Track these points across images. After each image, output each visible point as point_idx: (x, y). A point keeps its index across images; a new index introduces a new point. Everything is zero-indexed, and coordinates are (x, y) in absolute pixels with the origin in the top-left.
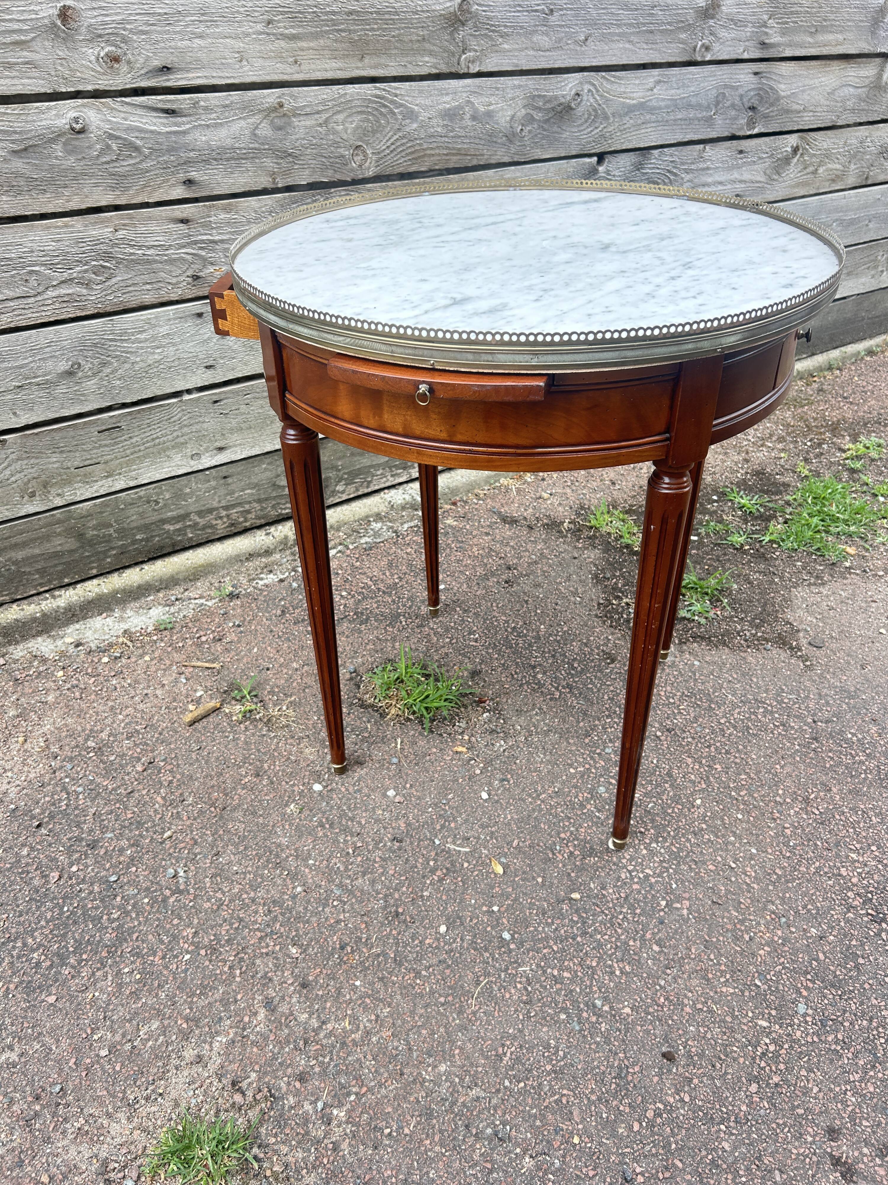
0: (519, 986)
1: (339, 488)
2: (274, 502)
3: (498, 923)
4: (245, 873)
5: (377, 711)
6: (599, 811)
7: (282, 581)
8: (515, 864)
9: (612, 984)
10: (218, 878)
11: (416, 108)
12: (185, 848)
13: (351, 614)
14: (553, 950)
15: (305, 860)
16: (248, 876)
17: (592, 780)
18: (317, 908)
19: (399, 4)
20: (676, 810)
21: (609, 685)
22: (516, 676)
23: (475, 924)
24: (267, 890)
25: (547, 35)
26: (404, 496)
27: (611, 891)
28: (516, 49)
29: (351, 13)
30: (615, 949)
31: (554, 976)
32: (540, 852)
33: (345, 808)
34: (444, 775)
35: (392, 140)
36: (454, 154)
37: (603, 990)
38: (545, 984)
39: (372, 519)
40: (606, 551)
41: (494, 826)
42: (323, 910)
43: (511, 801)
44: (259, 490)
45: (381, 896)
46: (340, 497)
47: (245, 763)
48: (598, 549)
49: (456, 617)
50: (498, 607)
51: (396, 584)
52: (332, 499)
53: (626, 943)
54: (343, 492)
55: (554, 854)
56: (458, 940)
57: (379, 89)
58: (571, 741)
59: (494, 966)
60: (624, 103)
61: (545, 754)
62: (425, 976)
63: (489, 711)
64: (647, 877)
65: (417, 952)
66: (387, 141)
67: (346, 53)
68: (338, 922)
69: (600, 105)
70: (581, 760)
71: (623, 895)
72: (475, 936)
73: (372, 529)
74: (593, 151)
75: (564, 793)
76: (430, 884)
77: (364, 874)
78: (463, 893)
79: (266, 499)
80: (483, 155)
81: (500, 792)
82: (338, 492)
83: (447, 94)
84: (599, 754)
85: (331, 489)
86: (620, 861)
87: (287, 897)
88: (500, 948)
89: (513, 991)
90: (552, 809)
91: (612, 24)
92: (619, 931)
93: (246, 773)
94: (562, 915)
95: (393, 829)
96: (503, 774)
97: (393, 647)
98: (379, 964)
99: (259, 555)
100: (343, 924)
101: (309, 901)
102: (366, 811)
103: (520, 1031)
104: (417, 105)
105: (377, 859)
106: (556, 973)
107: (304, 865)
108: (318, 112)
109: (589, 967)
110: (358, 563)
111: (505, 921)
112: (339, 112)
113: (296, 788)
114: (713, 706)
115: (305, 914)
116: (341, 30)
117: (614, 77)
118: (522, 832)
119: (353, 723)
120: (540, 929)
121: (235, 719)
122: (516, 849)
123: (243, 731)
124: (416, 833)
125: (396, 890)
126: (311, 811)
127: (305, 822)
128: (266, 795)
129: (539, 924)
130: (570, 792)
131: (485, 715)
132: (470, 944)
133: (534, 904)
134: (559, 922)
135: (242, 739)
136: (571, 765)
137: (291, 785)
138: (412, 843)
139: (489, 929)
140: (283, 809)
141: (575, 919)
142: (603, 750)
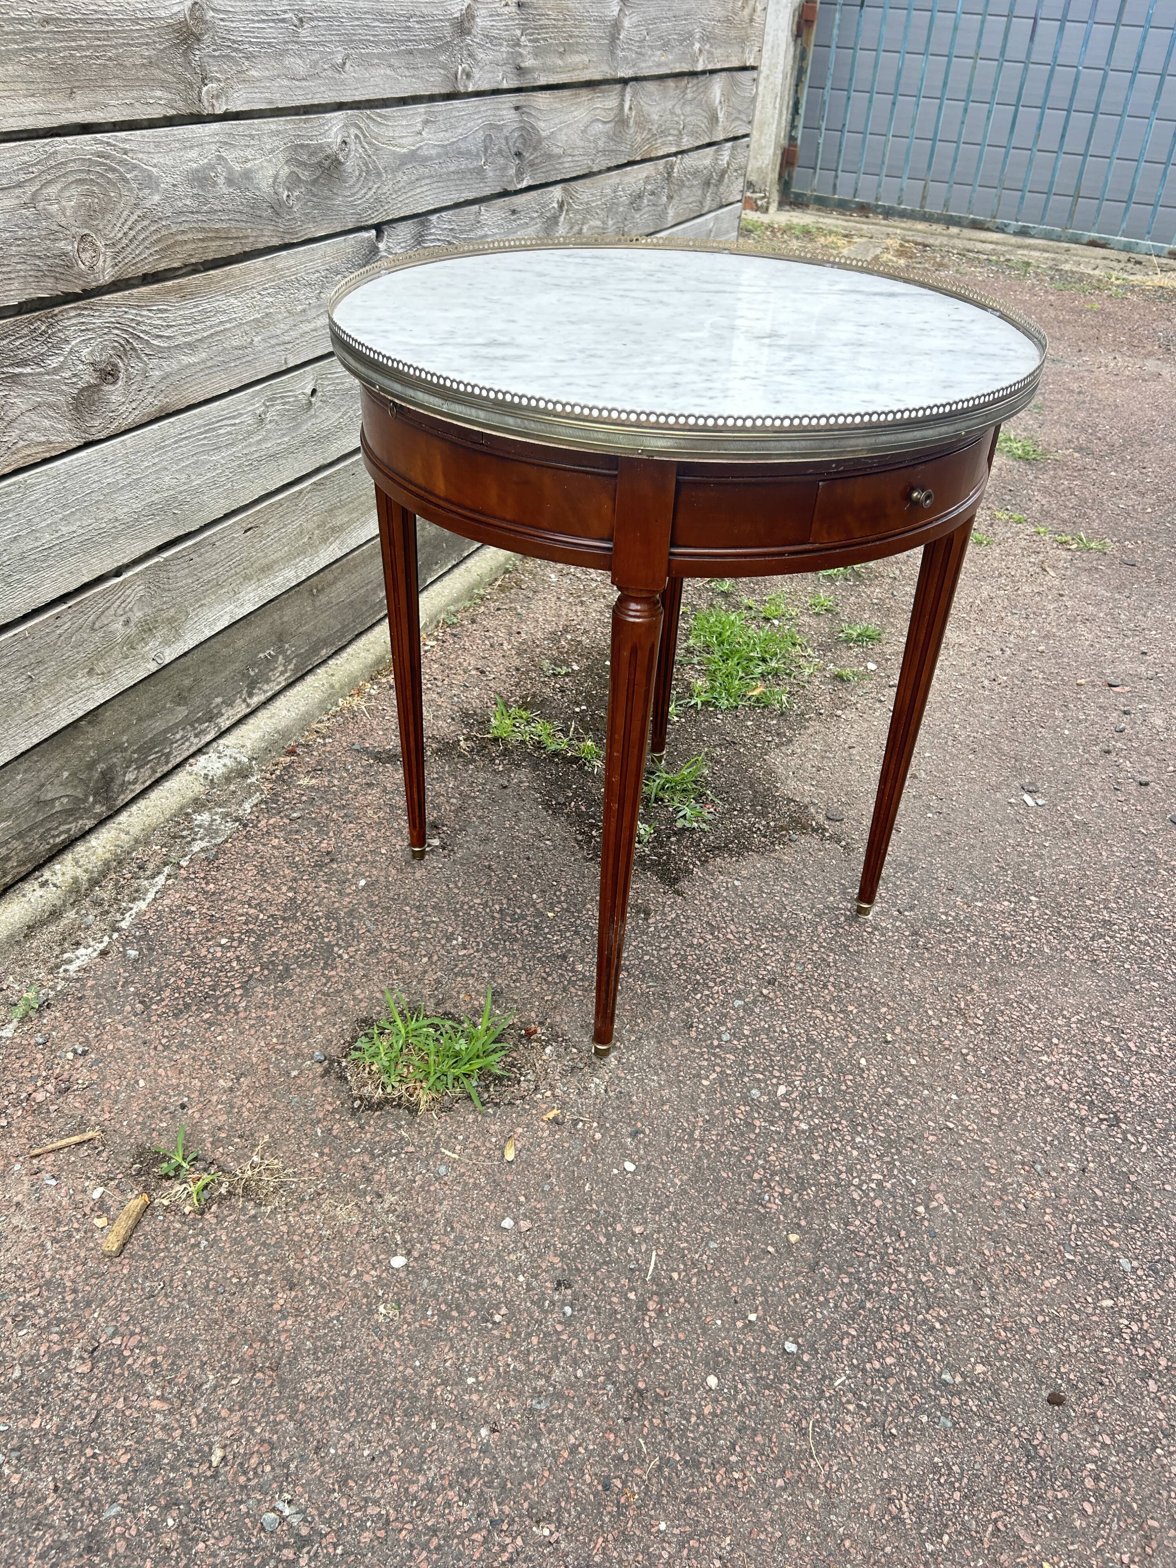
0: (851, 1407)
1: (130, 777)
2: (41, 830)
3: (768, 1335)
4: (385, 1452)
5: (399, 1106)
6: (772, 1123)
7: (104, 953)
8: (730, 1243)
9: (942, 1344)
10: (351, 1483)
11: (154, 170)
12: (260, 1463)
13: (257, 969)
14: (853, 1336)
15: (461, 1381)
16: (394, 1454)
17: (736, 1085)
18: (529, 1447)
19: (112, 8)
20: (849, 1083)
21: (665, 949)
22: (550, 979)
23: (744, 1352)
24: (439, 1459)
25: (301, 56)
26: (223, 761)
27: (857, 1223)
28: (267, 78)
29: (47, 21)
30: (913, 1296)
31: (878, 1371)
32: (746, 1211)
33: (457, 1274)
34: (558, 1162)
35: (129, 223)
36: (212, 239)
37: (939, 1357)
38: (875, 1387)
39: (190, 810)
40: (535, 767)
41: (669, 1203)
42: (540, 1446)
43: (664, 1158)
44: (17, 818)
45: (602, 1379)
46: (132, 791)
47: (257, 1274)
48: (524, 767)
49: (412, 921)
50: (457, 887)
51: (293, 900)
52: (122, 797)
53: (918, 1282)
54: (135, 782)
55: (764, 1207)
56: (740, 1386)
57: (102, 142)
58: (675, 1042)
59: (804, 1398)
60: (394, 153)
61: (656, 1074)
62: (737, 1462)
63: (548, 1043)
64: (880, 1183)
65: (704, 1434)
66: (123, 224)
67: (47, 86)
68: (573, 1450)
69: (369, 156)
70: (706, 1063)
71: (873, 1221)
72: (754, 1370)
73: (200, 826)
74: (370, 222)
75: (717, 1117)
76: (651, 1327)
77: (557, 1360)
78: (700, 1318)
79: (30, 829)
80: (247, 237)
81: (642, 1152)
82: (129, 783)
83: (191, 147)
84: (719, 1046)
85: (119, 780)
86: (839, 1179)
87: (476, 1454)
88: (794, 1368)
89: (849, 1419)
90: (719, 1147)
91: (369, 41)
92: (902, 1270)
93: (271, 1290)
94: (828, 1284)
95: (547, 1272)
96: (629, 1124)
97: (355, 998)
98: (669, 1480)
99: (44, 923)
100: (581, 1450)
101: (512, 1442)
102: (491, 1264)
103: (894, 1467)
104: (155, 166)
105: (559, 1328)
106: (877, 1365)
107: (465, 1391)
108: (20, 185)
109: (905, 1335)
110: (212, 886)
111: (772, 1327)
112: (49, 182)
113: (366, 1278)
114: (792, 932)
115: (519, 1464)
116: (36, 50)
117: (380, 115)
118: (707, 1195)
119: (377, 1139)
120: (819, 1316)
121: (187, 1210)
122: (716, 1222)
123: (217, 1224)
124: (581, 1263)
125: (615, 1359)
126: (414, 1302)
127: (417, 1325)
128: (328, 1310)
129: (813, 1309)
130: (722, 1113)
131: (548, 1050)
132: (757, 1384)
133: (790, 1286)
134: (832, 1294)
135: (224, 1238)
136: (698, 1075)
137: (355, 1276)
138: (586, 1280)
139: (763, 1349)
140: (369, 1320)
141: (846, 1280)
142: (720, 1039)
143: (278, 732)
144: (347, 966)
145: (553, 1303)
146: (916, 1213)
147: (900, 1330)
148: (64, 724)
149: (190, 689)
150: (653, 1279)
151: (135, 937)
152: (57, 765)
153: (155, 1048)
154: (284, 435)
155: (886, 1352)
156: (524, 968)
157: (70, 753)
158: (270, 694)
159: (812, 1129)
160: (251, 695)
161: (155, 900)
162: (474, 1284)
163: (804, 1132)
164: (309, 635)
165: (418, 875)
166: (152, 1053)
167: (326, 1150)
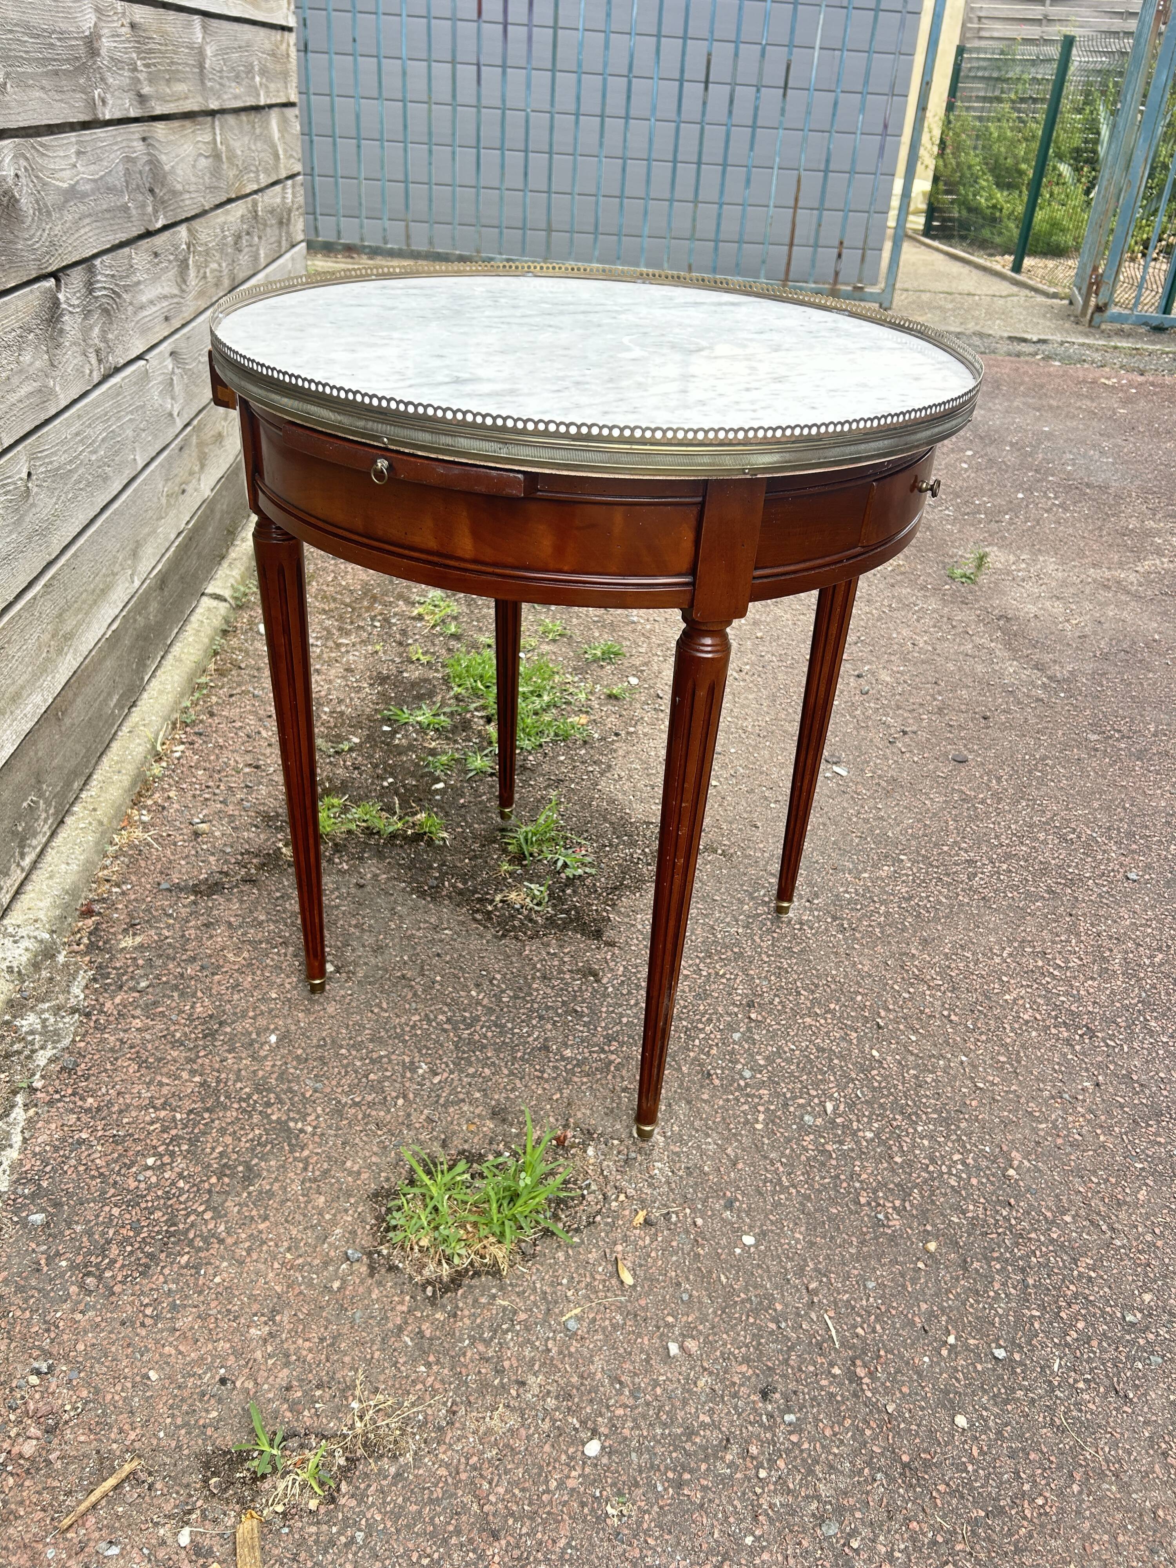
0: (1081, 1385)
3: (972, 1351)
5: (477, 1274)
6: (841, 1143)
8: (883, 1276)
9: (1106, 1290)
13: (214, 1180)
14: (1039, 1317)
17: (787, 1118)
20: (878, 1078)
22: (545, 1076)
23: (966, 1378)
26: (22, 945)
27: (971, 1207)
30: (1057, 1256)
31: (1077, 1340)
32: (876, 1238)
33: (659, 1431)
37: (1112, 1303)
38: (1085, 1356)
39: (7, 1017)
40: (380, 855)
41: (805, 1261)
43: (772, 1217)
45: (866, 1471)
47: (445, 1541)
48: (369, 858)
49: (358, 1063)
50: (384, 1010)
51: (204, 1084)
53: (1052, 1241)
56: (985, 1413)
58: (705, 1097)
59: (1041, 1397)
60: (58, 187)
61: (708, 1135)
62: (1031, 1489)
63: (585, 1144)
64: (963, 1163)
65: (987, 1477)
69: (39, 192)
70: (746, 1107)
71: (982, 1200)
72: (985, 1391)
73: (32, 1032)
74: (50, 269)
75: (791, 1156)
76: (874, 1394)
77: (811, 1472)
78: (908, 1363)
81: (748, 1220)
84: (747, 1085)
86: (929, 1172)
88: (1014, 1373)
89: (1086, 1397)
90: (812, 1185)
91: (22, 58)
92: (1033, 1235)
93: (474, 1551)
94: (986, 1276)
95: (743, 1385)
96: (718, 1197)
97: (350, 1173)
98: (988, 1539)
100: (897, 1554)
102: (685, 1402)
103: (1147, 1423)
105: (794, 1438)
106: (1075, 1335)
109: (1076, 1295)
110: (90, 1100)
111: (971, 1341)
113: (571, 1483)
114: (736, 950)
117: (42, 145)
118: (833, 1237)
119: (478, 1321)
120: (1000, 1311)
121: (313, 1504)
122: (858, 1261)
123: (359, 1505)
124: (769, 1360)
125: (864, 1444)
126: (636, 1485)
127: (656, 1508)
128: (554, 1542)
129: (992, 1307)
130: (793, 1150)
131: (591, 1151)
132: (996, 1404)
133: (959, 1294)
134: (997, 1286)
135: (378, 1517)
136: (747, 1122)
137: (557, 1488)
138: (784, 1376)
139: (979, 1367)
140: (603, 1529)
141: (998, 1266)
142: (742, 1077)
143: (67, 893)
144: (317, 1139)
145: (770, 1416)
146: (1009, 1178)
147: (1069, 1293)
150: (842, 1344)
151: (26, 1197)
153: (143, 1325)
154: (11, 532)
155: (1075, 1318)
156: (511, 1073)
158: (39, 849)
159: (877, 1135)
160: (22, 855)
161: (25, 1141)
162: (682, 1434)
163: (872, 1140)
164: (60, 768)
165: (331, 1010)
166: (143, 1332)
167: (432, 1359)
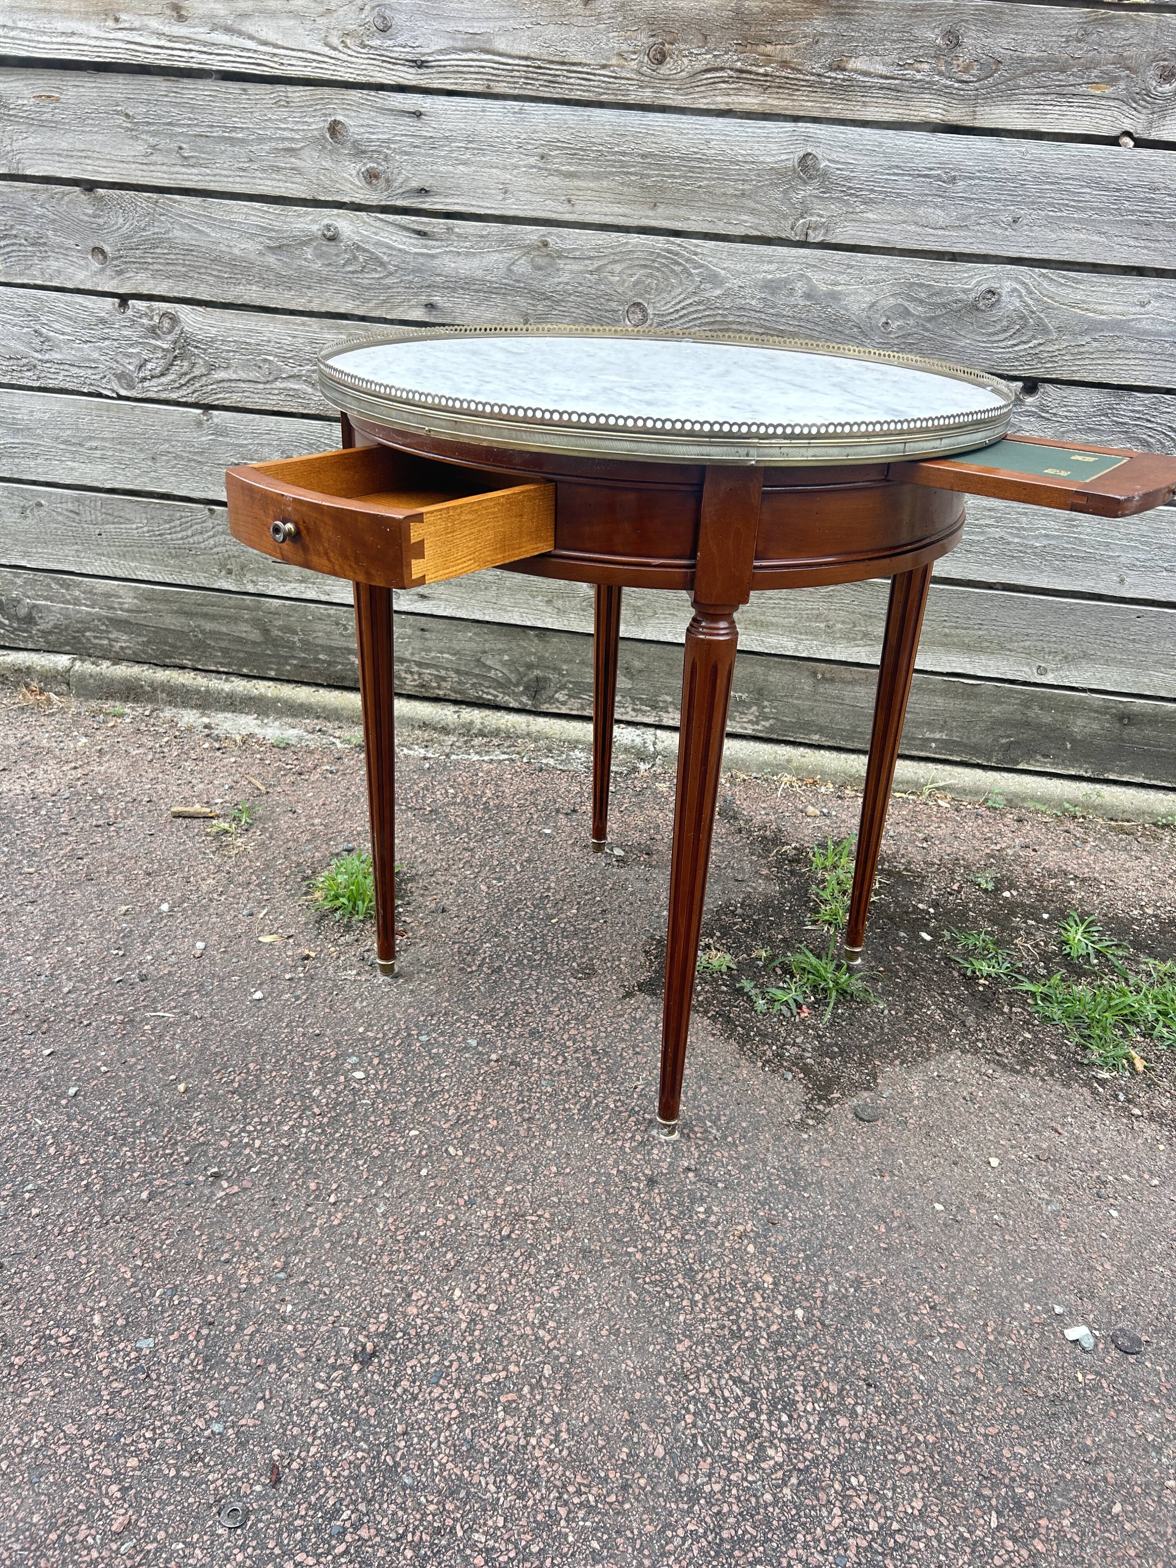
1: (561, 696)
2: (475, 680)
11: (723, 272)
19: (713, 151)
25: (942, 208)
26: (636, 738)
28: (888, 221)
29: (643, 156)
35: (683, 304)
44: (460, 659)
46: (557, 708)
52: (547, 705)
54: (564, 703)
57: (673, 243)
60: (1081, 316)
66: (677, 304)
67: (633, 198)
74: (1017, 373)
79: (467, 673)
82: (557, 700)
83: (771, 262)
85: (549, 693)
91: (1067, 205)
99: (435, 729)
104: (724, 269)
108: (589, 258)
112: (615, 262)
116: (631, 174)
117: (1064, 277)
148: (513, 622)
149: (640, 671)
151: (443, 764)
152: (500, 646)
157: (513, 645)
161: (484, 761)
164: (800, 711)
